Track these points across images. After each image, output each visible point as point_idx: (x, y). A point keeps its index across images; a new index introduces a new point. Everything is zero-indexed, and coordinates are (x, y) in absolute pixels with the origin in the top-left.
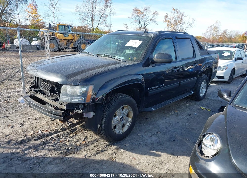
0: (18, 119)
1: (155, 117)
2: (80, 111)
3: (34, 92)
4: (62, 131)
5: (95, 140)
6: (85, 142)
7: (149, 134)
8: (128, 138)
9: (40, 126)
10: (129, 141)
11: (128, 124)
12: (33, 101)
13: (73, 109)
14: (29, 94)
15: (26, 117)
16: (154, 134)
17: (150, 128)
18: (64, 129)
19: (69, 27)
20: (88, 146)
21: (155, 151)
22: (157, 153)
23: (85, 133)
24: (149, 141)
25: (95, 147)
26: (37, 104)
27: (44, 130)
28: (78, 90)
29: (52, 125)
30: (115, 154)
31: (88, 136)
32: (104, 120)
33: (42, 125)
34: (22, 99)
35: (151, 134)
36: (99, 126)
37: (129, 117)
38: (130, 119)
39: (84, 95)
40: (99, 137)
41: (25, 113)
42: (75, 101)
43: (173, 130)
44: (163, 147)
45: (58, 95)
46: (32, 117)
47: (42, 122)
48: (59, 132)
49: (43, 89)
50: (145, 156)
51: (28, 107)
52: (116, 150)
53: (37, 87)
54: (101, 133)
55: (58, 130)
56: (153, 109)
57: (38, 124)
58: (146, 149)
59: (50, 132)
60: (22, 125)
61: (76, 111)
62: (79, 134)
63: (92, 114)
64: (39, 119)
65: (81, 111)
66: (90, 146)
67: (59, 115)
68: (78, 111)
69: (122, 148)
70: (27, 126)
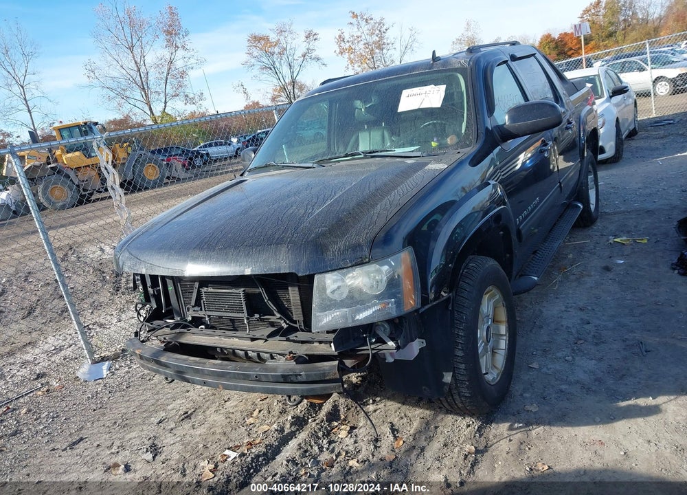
0: (127, 437)
1: (526, 304)
2: (384, 347)
4: (298, 430)
5: (428, 424)
6: (404, 442)
7: (559, 354)
8: (516, 388)
9: (218, 436)
10: (527, 395)
11: (503, 344)
13: (357, 345)
14: (155, 344)
15: (147, 422)
16: (573, 350)
17: (546, 338)
18: (300, 422)
19: (93, 126)
20: (423, 449)
21: (630, 399)
22: (642, 402)
23: (375, 411)
24: (582, 376)
25: (445, 445)
26: (221, 365)
27: (236, 443)
29: (251, 420)
30: (529, 449)
31: (396, 420)
32: (460, 353)
33: (219, 431)
34: (90, 369)
35: (565, 353)
36: (448, 378)
37: (497, 321)
38: (503, 329)
40: (428, 412)
41: (132, 409)
42: (363, 316)
43: (611, 324)
44: (637, 379)
45: (278, 316)
46: (162, 414)
47: (210, 420)
48: (292, 435)
49: (210, 313)
50: (621, 426)
51: (125, 387)
52: (518, 436)
53: (170, 314)
54: (456, 397)
55: (281, 430)
56: (536, 278)
57: (202, 430)
58: (597, 402)
59: (267, 446)
60: (155, 450)
61: (373, 349)
62: (358, 421)
63: (416, 346)
64: (191, 414)
65: (391, 344)
66: (427, 449)
68: (380, 347)
69: (528, 424)
70: (172, 448)
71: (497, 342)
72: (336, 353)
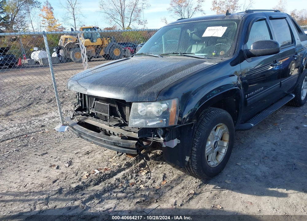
0: (63, 156)
1: (249, 136)
2: (159, 139)
3: (84, 117)
4: (127, 168)
5: (179, 178)
6: (166, 183)
7: (253, 162)
8: (226, 171)
9: (95, 163)
10: (229, 176)
11: (224, 151)
12: (85, 130)
13: (148, 136)
14: (76, 120)
15: (72, 152)
16: (260, 161)
17: (250, 153)
18: (129, 165)
20: (172, 187)
21: (275, 188)
22: (280, 190)
23: (161, 167)
24: (258, 173)
25: (183, 188)
27: (101, 168)
28: (154, 108)
29: (111, 160)
30: (218, 198)
31: (167, 173)
32: (195, 149)
33: (97, 161)
34: (60, 127)
35: (255, 161)
36: (187, 159)
37: (224, 140)
38: (226, 144)
39: (165, 114)
41: (69, 146)
42: (151, 124)
43: (285, 153)
44: (284, 180)
45: (121, 118)
46: (79, 150)
47: (96, 157)
48: (124, 169)
49: (97, 112)
50: (265, 198)
51: (70, 137)
52: (216, 192)
53: (85, 110)
54: (191, 168)
55: (121, 166)
56: (252, 125)
57: (91, 160)
58: (259, 186)
59: (112, 171)
60: (70, 163)
61: (154, 139)
62: (152, 170)
63: (175, 142)
64: (90, 153)
65: (162, 138)
66: (175, 188)
67: (131, 147)
68: (157, 139)
69: (223, 188)
70: (77, 164)
71: (221, 149)
72: (138, 138)
